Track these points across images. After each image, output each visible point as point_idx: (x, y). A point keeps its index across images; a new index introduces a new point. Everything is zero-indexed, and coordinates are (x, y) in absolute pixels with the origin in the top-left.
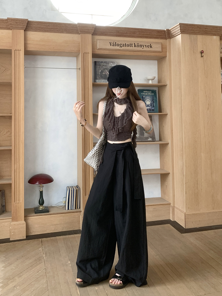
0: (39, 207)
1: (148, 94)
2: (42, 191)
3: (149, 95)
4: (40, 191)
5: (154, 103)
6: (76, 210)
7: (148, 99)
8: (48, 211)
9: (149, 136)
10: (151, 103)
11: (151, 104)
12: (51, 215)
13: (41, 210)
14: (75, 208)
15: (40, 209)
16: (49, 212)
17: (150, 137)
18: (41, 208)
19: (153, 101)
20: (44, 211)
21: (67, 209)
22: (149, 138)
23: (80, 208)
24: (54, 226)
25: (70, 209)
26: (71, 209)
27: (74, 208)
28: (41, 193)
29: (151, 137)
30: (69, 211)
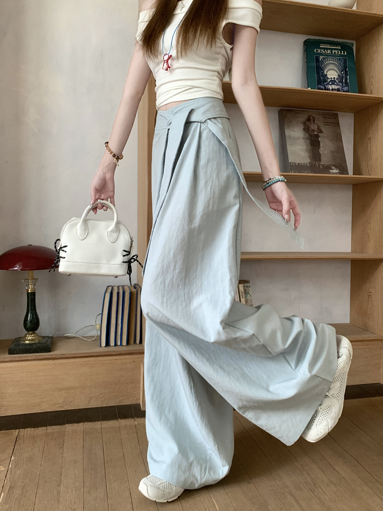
0: (25, 336)
1: (331, 52)
2: (33, 294)
3: (335, 55)
4: (28, 293)
5: (346, 75)
6: (132, 348)
7: (332, 65)
8: (48, 350)
9: (333, 163)
10: (339, 76)
11: (340, 78)
12: (56, 361)
13: (29, 344)
14: (128, 343)
15: (27, 342)
16: (50, 351)
17: (334, 166)
18: (29, 338)
19: (344, 69)
20: (35, 346)
21: (104, 344)
22: (333, 168)
23: (141, 342)
24: (63, 392)
25: (112, 343)
26: (116, 345)
27: (124, 343)
28: (32, 297)
29: (337, 167)
30: (108, 349)
